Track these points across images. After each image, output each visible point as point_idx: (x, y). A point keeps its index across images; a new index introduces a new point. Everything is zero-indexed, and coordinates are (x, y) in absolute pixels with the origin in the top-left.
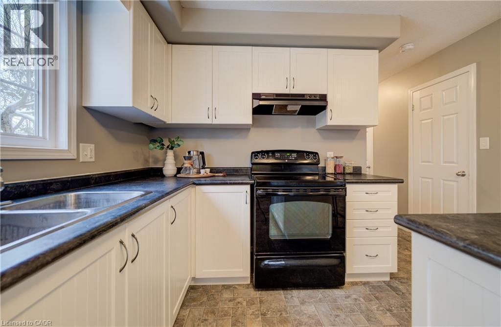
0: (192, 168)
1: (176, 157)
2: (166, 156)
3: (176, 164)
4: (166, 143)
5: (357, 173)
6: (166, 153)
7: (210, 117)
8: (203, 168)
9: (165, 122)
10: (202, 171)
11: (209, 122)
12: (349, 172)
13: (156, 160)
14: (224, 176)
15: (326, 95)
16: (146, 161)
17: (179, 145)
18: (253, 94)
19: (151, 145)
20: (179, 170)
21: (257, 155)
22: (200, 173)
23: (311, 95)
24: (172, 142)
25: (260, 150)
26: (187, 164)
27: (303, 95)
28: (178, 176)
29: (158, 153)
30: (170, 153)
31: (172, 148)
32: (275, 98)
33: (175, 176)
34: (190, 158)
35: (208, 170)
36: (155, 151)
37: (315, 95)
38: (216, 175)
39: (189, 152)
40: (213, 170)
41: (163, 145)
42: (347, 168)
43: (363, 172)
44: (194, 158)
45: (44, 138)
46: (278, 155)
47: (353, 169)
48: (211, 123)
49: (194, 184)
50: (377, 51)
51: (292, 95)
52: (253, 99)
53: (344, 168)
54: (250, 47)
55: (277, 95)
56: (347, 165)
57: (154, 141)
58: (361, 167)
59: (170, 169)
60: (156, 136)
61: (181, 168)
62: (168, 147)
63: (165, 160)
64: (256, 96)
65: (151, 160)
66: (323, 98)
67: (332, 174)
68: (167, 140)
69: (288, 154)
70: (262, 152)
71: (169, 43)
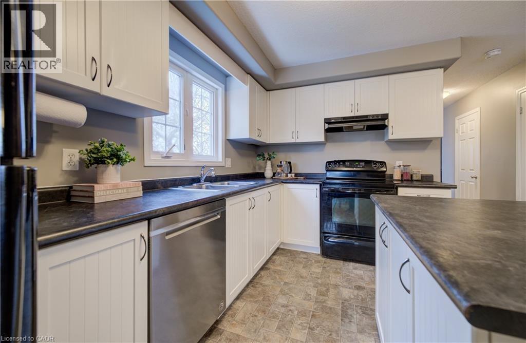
0: (282, 172)
1: (272, 166)
2: (266, 165)
3: (272, 170)
4: (266, 156)
5: (428, 180)
6: (266, 162)
7: (294, 138)
8: (290, 173)
9: (265, 143)
10: (289, 175)
11: (293, 141)
12: (417, 179)
13: (260, 168)
14: (304, 179)
15: (388, 114)
16: (254, 168)
17: (274, 158)
18: (325, 119)
19: (258, 158)
20: (274, 174)
21: (330, 164)
22: (288, 176)
23: (373, 115)
24: (270, 155)
25: (333, 160)
26: (279, 170)
27: (366, 116)
28: (274, 178)
29: (261, 162)
30: (269, 163)
31: (270, 160)
32: (342, 120)
33: (272, 178)
34: (281, 166)
35: (293, 175)
36: (260, 162)
37: (377, 115)
38: (299, 178)
39: (281, 162)
40: (296, 175)
41: (264, 157)
42: (414, 175)
43: (434, 180)
44: (283, 166)
45: (214, 156)
46: (347, 164)
47: (421, 177)
48: (294, 141)
49: (283, 182)
50: (443, 69)
51: (357, 117)
52: (325, 123)
53: (412, 175)
54: (322, 85)
55: (344, 118)
56: (415, 172)
57: (259, 155)
58: (432, 175)
59: (268, 173)
60: (260, 151)
61: (276, 173)
62: (267, 159)
63: (266, 167)
64: (327, 121)
65: (257, 167)
66: (385, 117)
67: (399, 180)
68: (267, 153)
69: (357, 163)
70: (335, 161)
71: (267, 91)
